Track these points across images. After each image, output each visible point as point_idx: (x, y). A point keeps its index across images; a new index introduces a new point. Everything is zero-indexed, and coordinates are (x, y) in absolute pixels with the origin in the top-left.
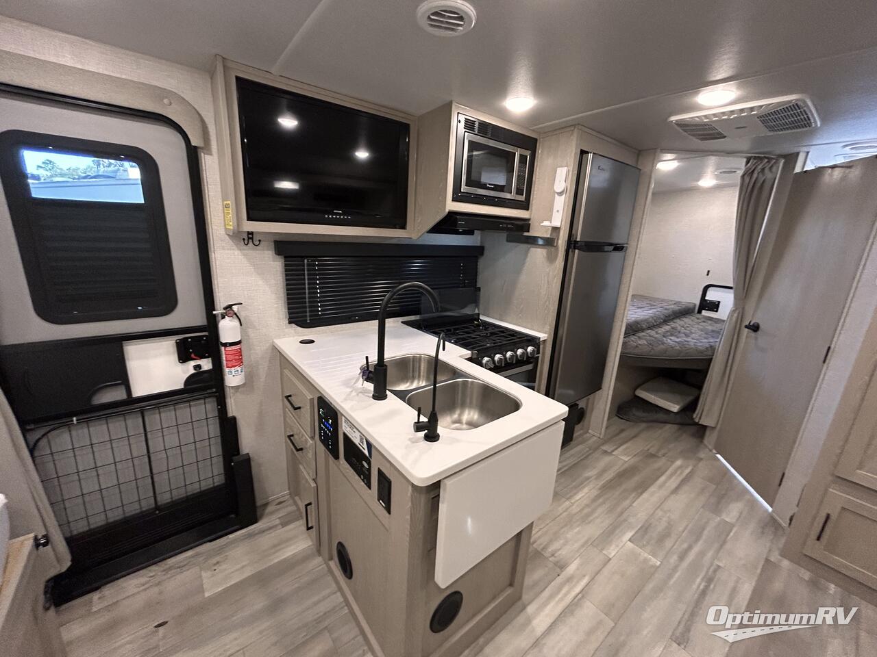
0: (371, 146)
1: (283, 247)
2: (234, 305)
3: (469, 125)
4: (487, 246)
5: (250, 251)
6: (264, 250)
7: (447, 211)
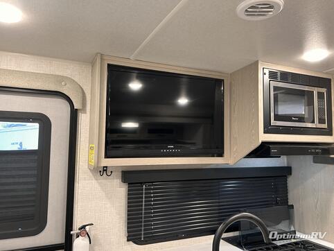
0: (190, 94)
1: (128, 176)
2: (88, 225)
3: (273, 75)
4: (294, 167)
5: (105, 180)
6: (113, 179)
7: (260, 142)
